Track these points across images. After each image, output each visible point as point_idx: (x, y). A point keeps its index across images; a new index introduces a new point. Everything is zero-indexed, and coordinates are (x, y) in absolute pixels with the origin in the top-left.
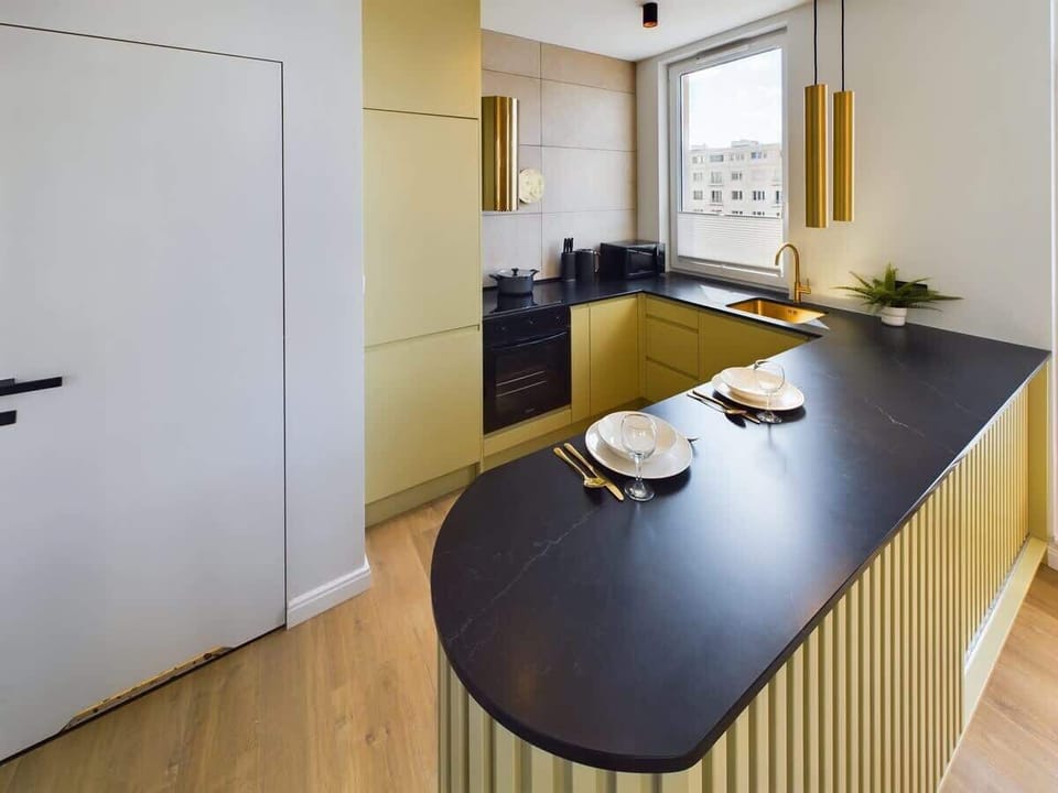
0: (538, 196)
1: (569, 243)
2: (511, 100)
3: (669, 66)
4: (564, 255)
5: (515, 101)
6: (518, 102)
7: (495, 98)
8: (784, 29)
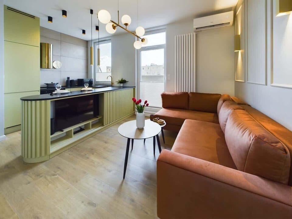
0: (60, 67)
1: (68, 78)
2: (50, 44)
3: (95, 43)
4: (67, 81)
5: (51, 45)
6: (52, 45)
7: (46, 43)
8: (110, 40)
